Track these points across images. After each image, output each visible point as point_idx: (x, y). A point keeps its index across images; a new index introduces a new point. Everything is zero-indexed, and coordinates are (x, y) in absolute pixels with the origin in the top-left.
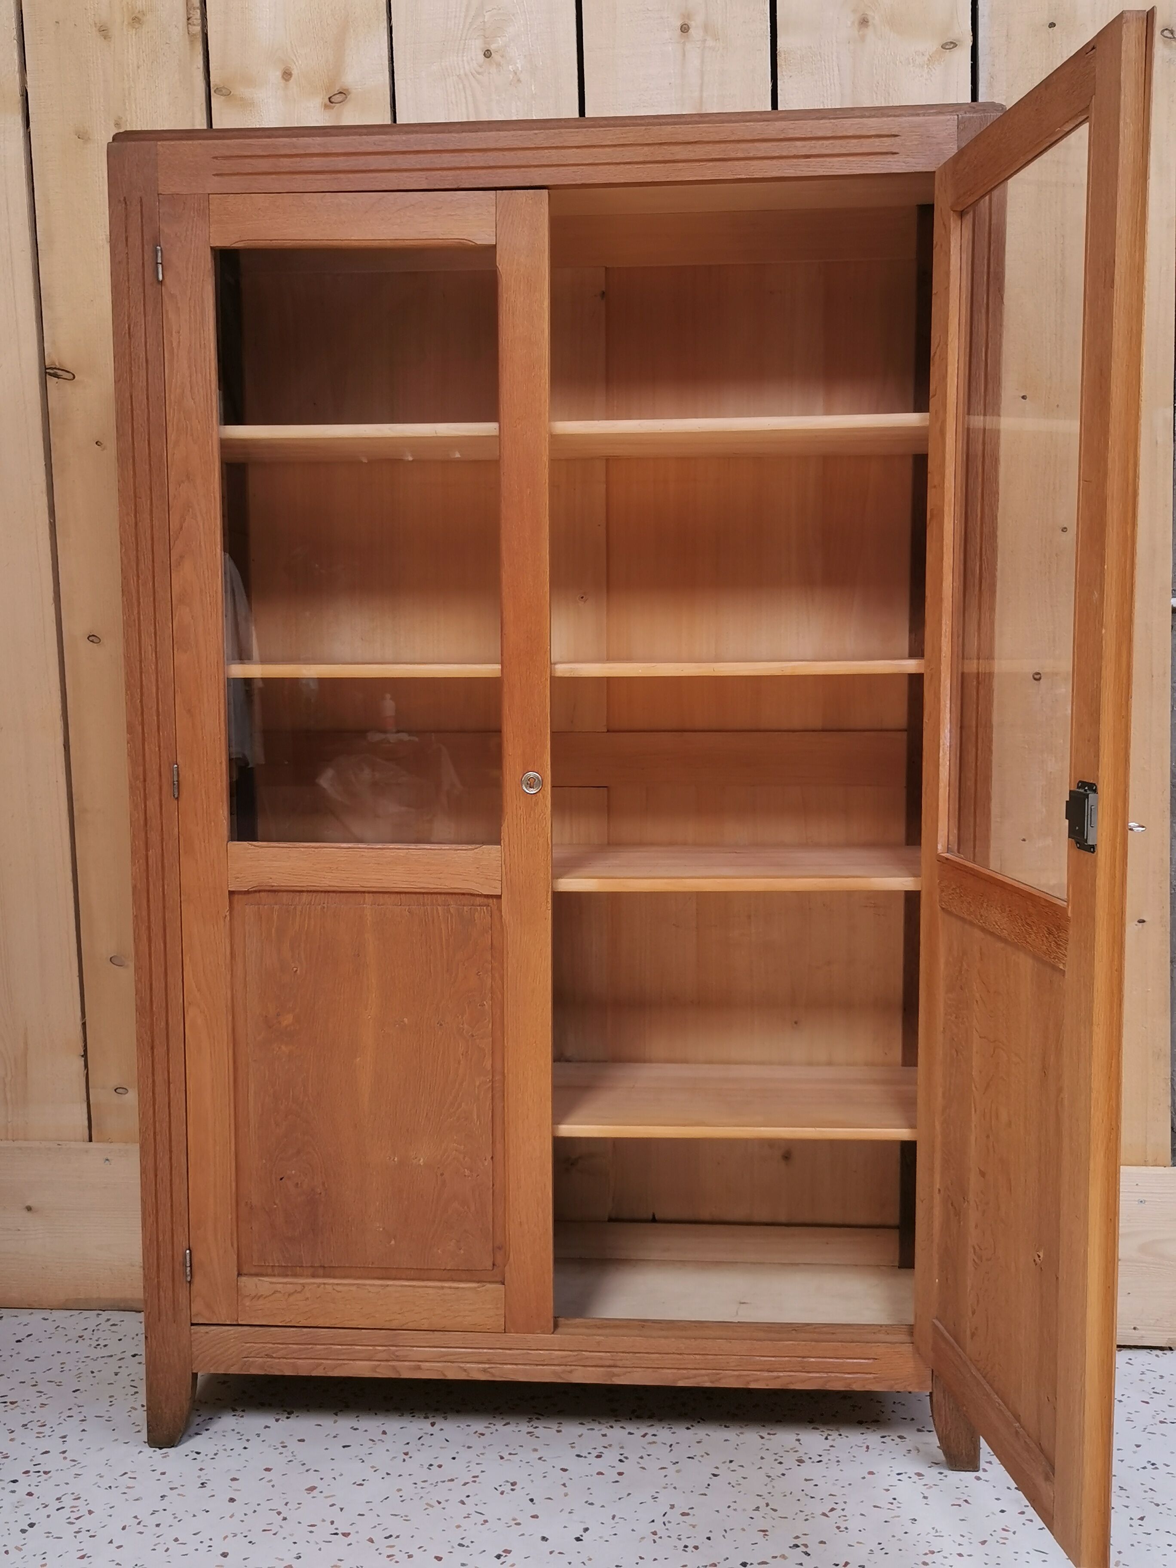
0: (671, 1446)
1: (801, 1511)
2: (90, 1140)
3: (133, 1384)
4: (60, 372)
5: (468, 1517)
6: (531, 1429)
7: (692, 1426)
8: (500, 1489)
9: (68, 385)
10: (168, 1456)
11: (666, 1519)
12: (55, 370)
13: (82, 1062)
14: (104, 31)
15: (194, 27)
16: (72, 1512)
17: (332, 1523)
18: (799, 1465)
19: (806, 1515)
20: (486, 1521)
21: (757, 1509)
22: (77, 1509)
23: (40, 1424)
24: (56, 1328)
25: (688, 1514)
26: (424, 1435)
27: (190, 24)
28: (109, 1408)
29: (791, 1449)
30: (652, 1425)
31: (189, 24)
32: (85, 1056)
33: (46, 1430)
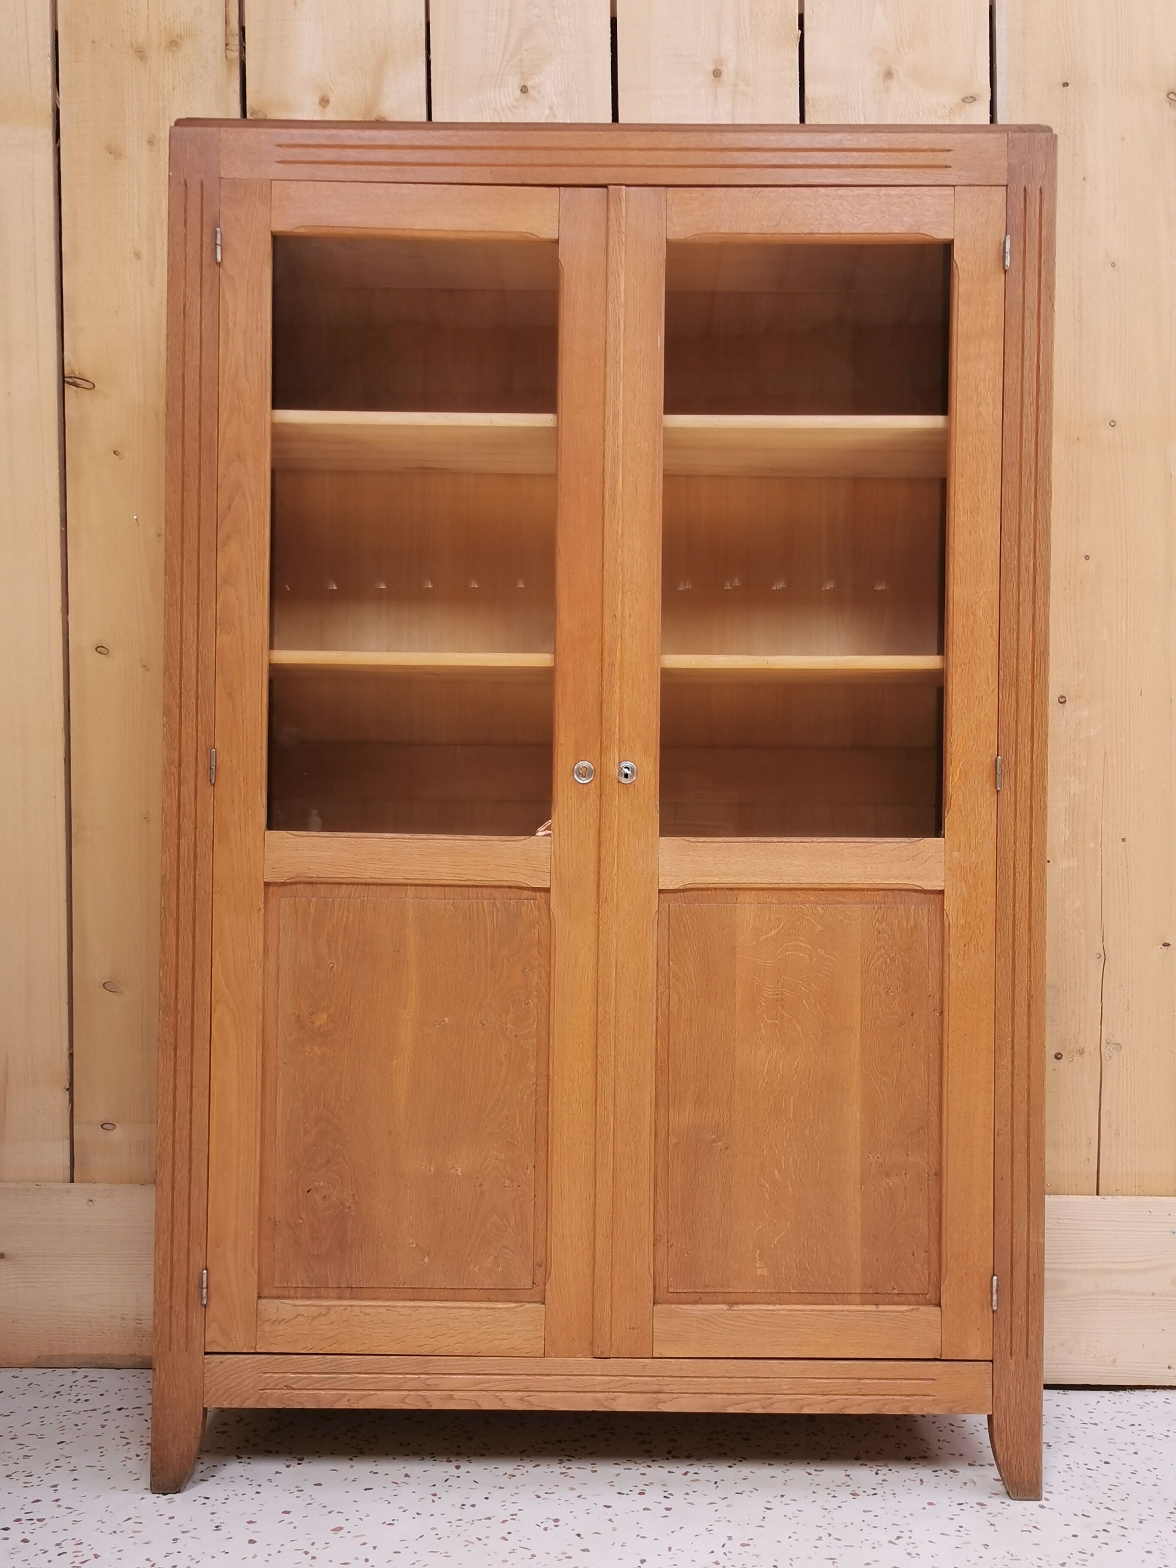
0: (716, 1483)
1: (866, 1540)
2: (72, 1181)
3: (123, 1435)
4: (79, 381)
5: (513, 1552)
6: (564, 1470)
7: (734, 1464)
8: (543, 1526)
9: (87, 394)
10: (175, 1501)
11: (725, 1549)
12: (75, 380)
13: (65, 1097)
14: (141, 54)
15: (232, 53)
16: (75, 1556)
17: (367, 1560)
18: (854, 1498)
19: (873, 1544)
20: (533, 1556)
21: (820, 1538)
22: (81, 1554)
23: (26, 1475)
24: (29, 1385)
25: (748, 1545)
26: (450, 1478)
27: (228, 49)
28: (100, 1458)
29: (843, 1484)
30: (692, 1465)
31: (226, 49)
32: (70, 1090)
33: (34, 1480)
